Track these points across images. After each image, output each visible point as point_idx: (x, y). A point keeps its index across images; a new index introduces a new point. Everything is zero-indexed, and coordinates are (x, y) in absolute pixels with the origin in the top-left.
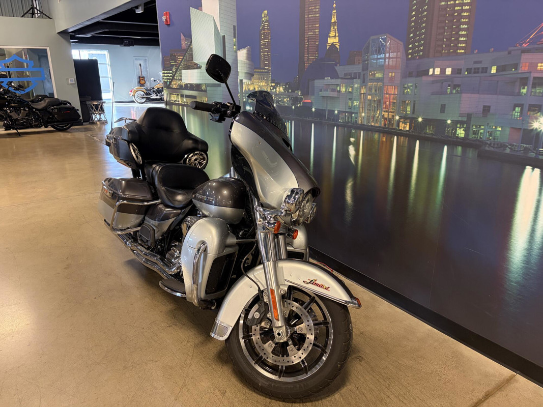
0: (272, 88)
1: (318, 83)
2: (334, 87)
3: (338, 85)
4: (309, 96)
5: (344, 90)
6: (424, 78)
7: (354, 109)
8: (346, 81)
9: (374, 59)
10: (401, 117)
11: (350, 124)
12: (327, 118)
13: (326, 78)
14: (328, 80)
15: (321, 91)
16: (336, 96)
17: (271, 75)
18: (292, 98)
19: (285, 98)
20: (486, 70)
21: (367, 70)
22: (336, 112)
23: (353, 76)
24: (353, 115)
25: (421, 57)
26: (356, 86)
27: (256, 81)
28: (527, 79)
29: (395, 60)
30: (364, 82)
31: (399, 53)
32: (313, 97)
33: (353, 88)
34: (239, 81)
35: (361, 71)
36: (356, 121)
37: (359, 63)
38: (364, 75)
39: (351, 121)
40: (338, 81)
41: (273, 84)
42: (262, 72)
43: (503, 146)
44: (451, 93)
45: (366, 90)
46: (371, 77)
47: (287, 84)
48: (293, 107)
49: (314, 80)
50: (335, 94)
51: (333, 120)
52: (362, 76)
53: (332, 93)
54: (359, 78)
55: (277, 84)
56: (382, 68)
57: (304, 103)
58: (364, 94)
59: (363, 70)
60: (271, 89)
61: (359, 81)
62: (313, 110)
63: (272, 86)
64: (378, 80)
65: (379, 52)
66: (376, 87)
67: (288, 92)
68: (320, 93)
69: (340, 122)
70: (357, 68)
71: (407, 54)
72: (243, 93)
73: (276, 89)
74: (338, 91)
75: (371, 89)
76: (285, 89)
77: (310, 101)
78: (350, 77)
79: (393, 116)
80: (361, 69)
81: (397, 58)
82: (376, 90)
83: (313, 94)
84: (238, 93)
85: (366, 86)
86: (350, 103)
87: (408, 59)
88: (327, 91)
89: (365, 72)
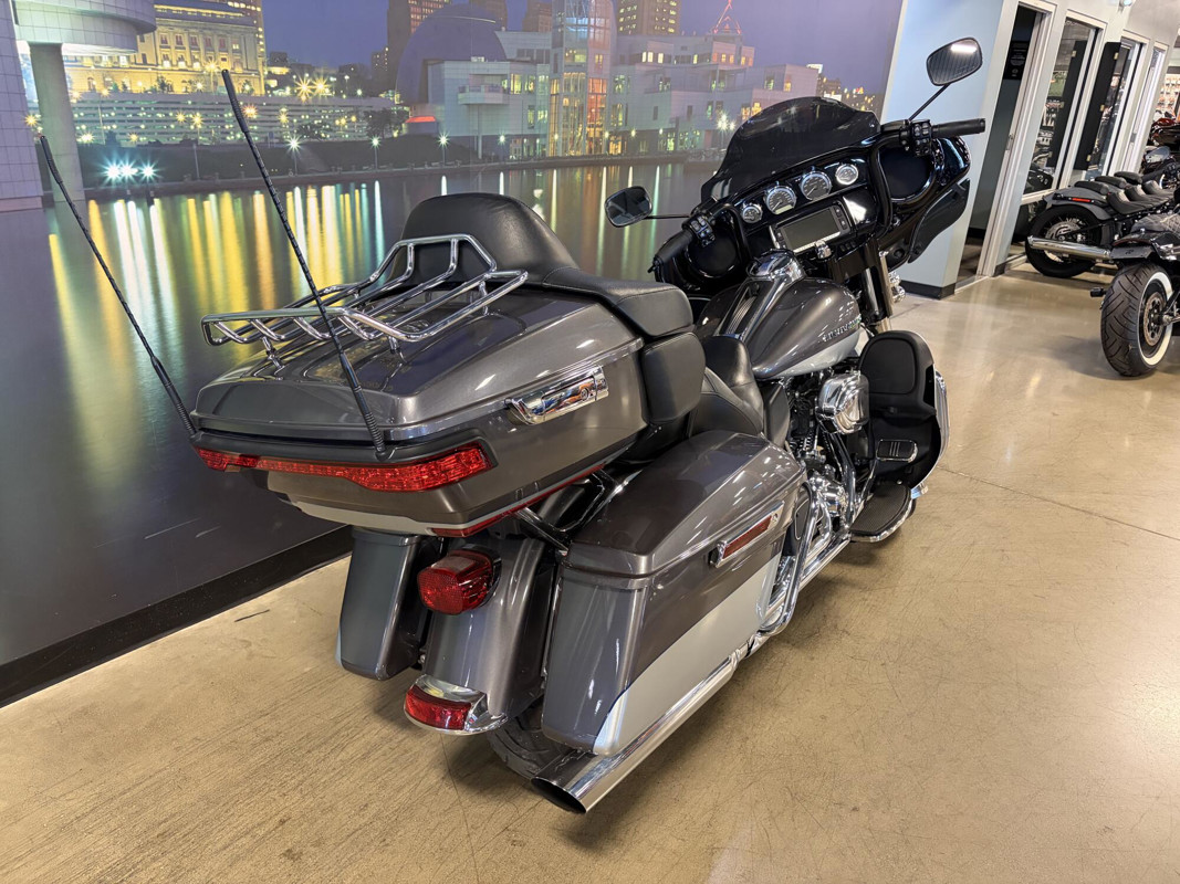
0: (273, 83)
1: (452, 71)
2: (495, 81)
3: (504, 77)
4: (429, 105)
5: (517, 87)
6: (637, 67)
7: (540, 128)
8: (521, 66)
9: (572, 26)
10: (611, 134)
11: (532, 161)
12: (480, 157)
13: (474, 59)
14: (479, 63)
15: (463, 90)
16: (500, 102)
17: (266, 33)
18: (367, 114)
19: (340, 116)
20: (690, 59)
21: (562, 46)
22: (502, 139)
23: (535, 58)
24: (538, 141)
25: (635, 32)
26: (542, 78)
27: (174, 54)
28: (715, 72)
29: (602, 31)
30: (556, 71)
31: (608, 21)
32: (439, 108)
33: (535, 82)
34: (23, 49)
35: (550, 47)
36: (544, 153)
37: (546, 30)
38: (556, 55)
39: (535, 153)
40: (504, 67)
41: (277, 70)
42: (213, 19)
43: (700, 154)
44: (663, 90)
45: (561, 88)
46: (569, 61)
47: (343, 70)
48: (375, 142)
49: (443, 61)
50: (497, 98)
51: (497, 159)
52: (552, 57)
53: (491, 95)
54: (548, 62)
55: (299, 69)
56: (584, 44)
57: (411, 125)
58: (557, 94)
59: (554, 46)
60: (267, 87)
61: (548, 68)
62: (443, 140)
63: (271, 76)
64: (579, 67)
65: (580, 14)
66: (577, 81)
67: (352, 95)
68: (460, 96)
69: (512, 160)
70: (542, 41)
71: (619, 25)
72: (69, 109)
73: (293, 85)
74: (504, 91)
75: (569, 85)
76: (338, 88)
77: (431, 119)
78: (528, 59)
79: (601, 133)
80: (550, 42)
81: (605, 28)
82: (576, 88)
83: (440, 99)
84: (25, 111)
85: (559, 79)
86: (530, 115)
87: (619, 33)
88: (479, 91)
89: (557, 50)
